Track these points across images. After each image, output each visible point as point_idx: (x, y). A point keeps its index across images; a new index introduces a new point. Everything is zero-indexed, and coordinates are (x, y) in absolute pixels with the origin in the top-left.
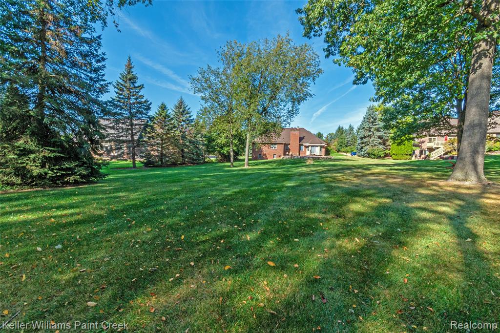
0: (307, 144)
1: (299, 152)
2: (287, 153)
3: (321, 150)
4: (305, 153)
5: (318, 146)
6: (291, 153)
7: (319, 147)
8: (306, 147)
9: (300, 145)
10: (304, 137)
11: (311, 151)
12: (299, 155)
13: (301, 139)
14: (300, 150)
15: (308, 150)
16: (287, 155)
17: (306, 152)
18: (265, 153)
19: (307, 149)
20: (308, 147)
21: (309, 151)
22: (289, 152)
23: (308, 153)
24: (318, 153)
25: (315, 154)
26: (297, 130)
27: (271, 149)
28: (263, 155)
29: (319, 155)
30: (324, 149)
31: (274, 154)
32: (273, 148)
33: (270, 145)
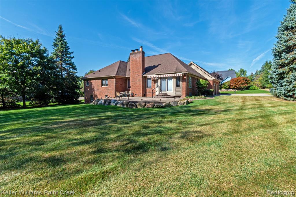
1: (145, 90)
4: (154, 92)
7: (174, 80)
9: (146, 78)
17: (155, 89)
18: (96, 93)
19: (156, 84)
20: (157, 80)
24: (172, 92)
25: (167, 94)
26: (138, 53)
27: (103, 87)
28: (95, 96)
29: (174, 95)
30: (184, 83)
31: (105, 95)
32: (105, 85)
33: (101, 80)
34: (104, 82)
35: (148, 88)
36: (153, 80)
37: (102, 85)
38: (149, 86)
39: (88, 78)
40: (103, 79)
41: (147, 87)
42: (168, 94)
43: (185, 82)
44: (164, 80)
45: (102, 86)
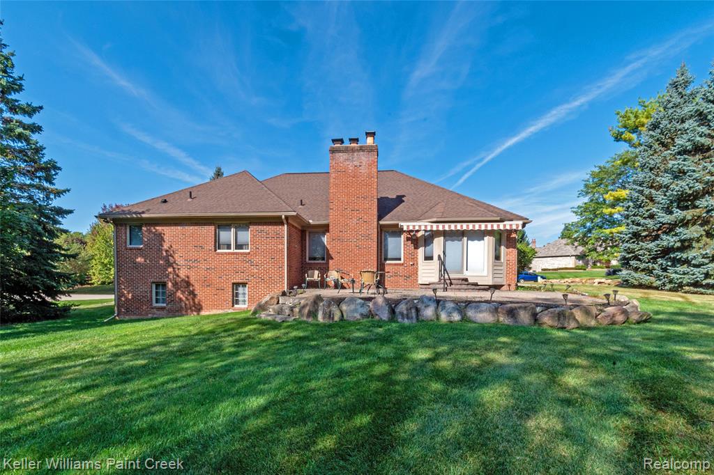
0: (423, 226)
1: (381, 266)
2: (316, 275)
3: (497, 257)
4: (413, 273)
5: (479, 235)
6: (333, 275)
7: (489, 241)
8: (416, 241)
9: (387, 232)
10: (400, 200)
11: (442, 263)
12: (380, 284)
13: (385, 206)
14: (382, 257)
15: (429, 258)
16: (313, 285)
17: (415, 264)
18: (183, 273)
19: (421, 251)
20: (428, 239)
21: (435, 263)
22: (324, 270)
23: (428, 273)
24: (485, 273)
25: (466, 280)
26: (363, 151)
27: (219, 254)
28: (175, 284)
29: (491, 284)
30: (511, 250)
31: (233, 284)
32: (233, 246)
33: (212, 228)
34: (228, 236)
35: (388, 262)
36: (408, 239)
37: (218, 245)
38: (389, 257)
39: (144, 216)
40: (222, 223)
41: (386, 259)
42: (471, 281)
43: (512, 248)
44: (453, 241)
45: (218, 251)
